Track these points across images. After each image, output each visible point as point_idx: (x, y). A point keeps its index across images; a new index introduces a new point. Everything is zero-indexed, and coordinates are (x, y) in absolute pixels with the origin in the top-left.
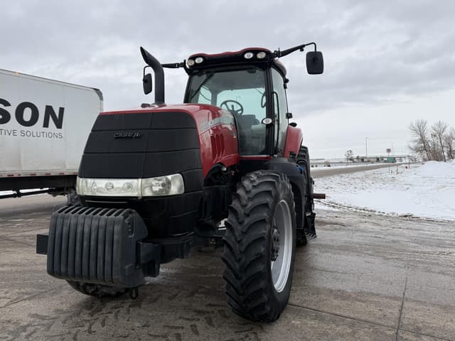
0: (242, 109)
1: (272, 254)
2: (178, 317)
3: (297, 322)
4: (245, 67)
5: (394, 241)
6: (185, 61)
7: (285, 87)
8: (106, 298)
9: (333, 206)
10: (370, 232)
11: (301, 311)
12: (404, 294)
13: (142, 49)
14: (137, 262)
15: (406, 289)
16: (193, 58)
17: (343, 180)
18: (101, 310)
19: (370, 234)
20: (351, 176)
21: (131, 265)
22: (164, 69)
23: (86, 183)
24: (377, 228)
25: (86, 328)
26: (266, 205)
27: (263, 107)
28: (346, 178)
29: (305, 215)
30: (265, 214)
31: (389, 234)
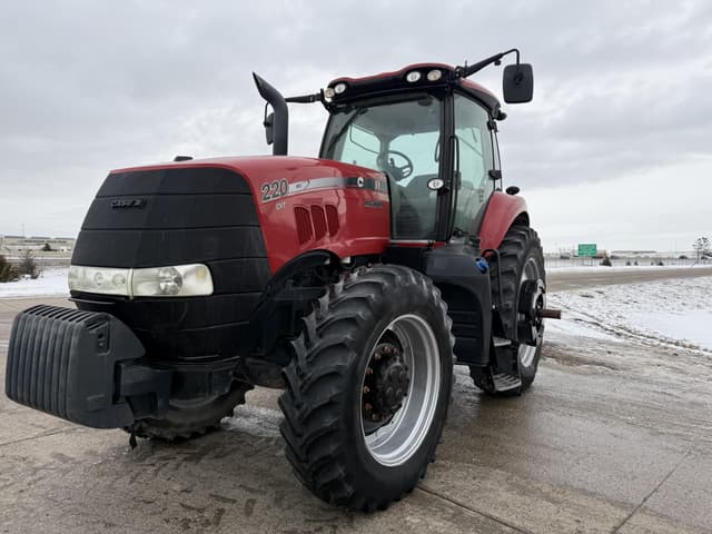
0: (410, 165)
2: (238, 484)
3: (412, 520)
5: (693, 404)
6: (322, 90)
9: (619, 334)
10: (657, 383)
11: (433, 502)
12: (645, 500)
13: (254, 75)
15: (656, 490)
16: (332, 86)
17: (667, 288)
19: (655, 387)
20: (687, 282)
21: (102, 395)
22: (288, 104)
23: (84, 273)
24: (674, 377)
25: (108, 482)
26: (352, 321)
27: (436, 160)
28: (674, 286)
29: (492, 343)
30: (348, 336)
31: (691, 391)
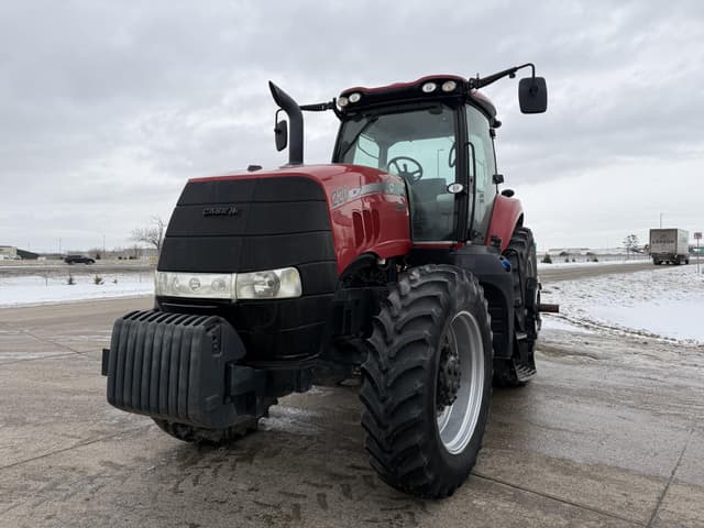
0: (421, 170)
1: (444, 393)
2: (302, 480)
3: (480, 503)
4: (423, 105)
5: (678, 387)
6: (335, 99)
7: (492, 134)
8: (205, 445)
9: (586, 327)
10: (639, 370)
11: (490, 486)
12: (673, 473)
13: (271, 84)
14: (227, 394)
15: (678, 465)
16: (346, 95)
17: (613, 283)
18: (196, 463)
19: (638, 374)
20: (628, 277)
21: (216, 396)
22: (303, 112)
23: (166, 278)
24: (653, 364)
25: (171, 486)
26: (428, 318)
27: (451, 166)
28: (618, 280)
29: (515, 337)
30: (426, 332)
31: (671, 375)
